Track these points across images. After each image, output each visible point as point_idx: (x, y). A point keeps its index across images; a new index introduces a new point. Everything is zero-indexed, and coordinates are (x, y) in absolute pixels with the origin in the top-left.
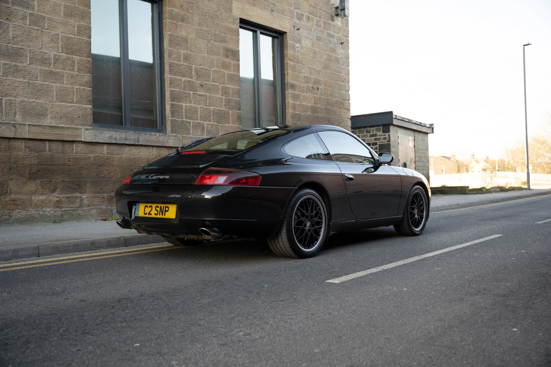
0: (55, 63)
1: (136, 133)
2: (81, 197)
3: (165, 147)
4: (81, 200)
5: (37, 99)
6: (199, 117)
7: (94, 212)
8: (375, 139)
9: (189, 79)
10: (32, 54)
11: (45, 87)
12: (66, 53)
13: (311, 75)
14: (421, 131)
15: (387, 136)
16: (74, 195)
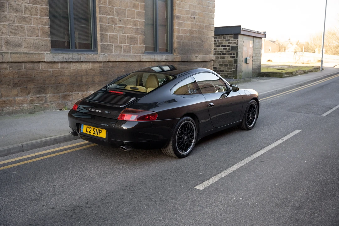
0: (25, 11)
1: (79, 54)
2: (45, 97)
3: (97, 62)
4: (46, 98)
5: (15, 35)
6: (118, 41)
7: (54, 105)
8: (229, 43)
9: (112, 17)
10: (10, 5)
11: (19, 27)
12: (32, 4)
13: (190, 9)
14: (257, 37)
15: (236, 41)
16: (41, 95)
